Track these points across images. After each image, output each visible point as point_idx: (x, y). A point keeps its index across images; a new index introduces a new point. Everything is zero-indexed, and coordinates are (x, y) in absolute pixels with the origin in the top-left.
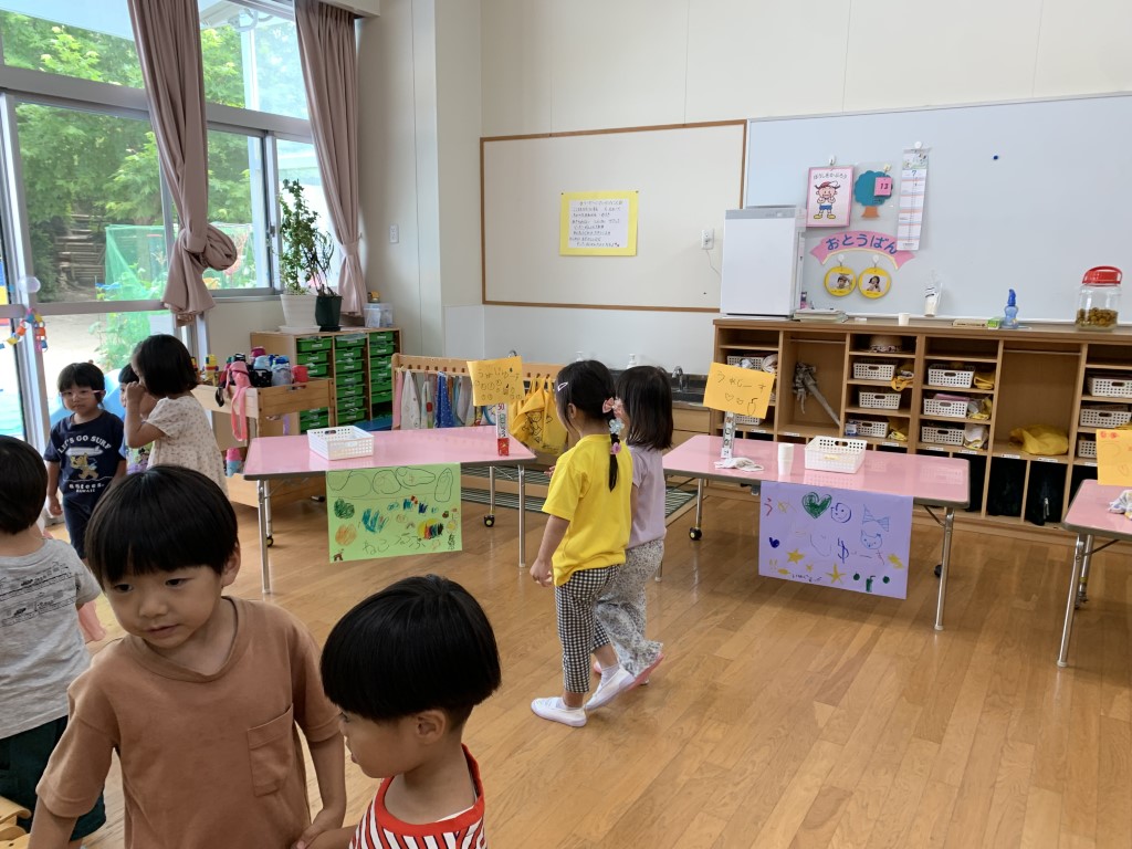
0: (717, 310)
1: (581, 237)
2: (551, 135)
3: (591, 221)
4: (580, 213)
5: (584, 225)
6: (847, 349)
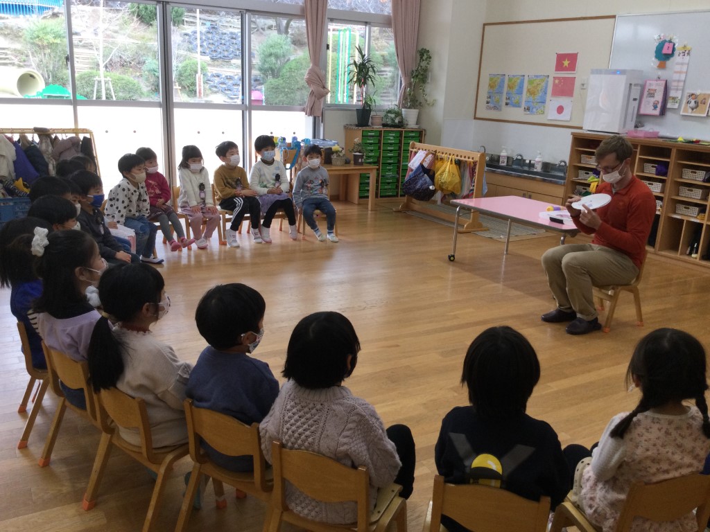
6: (638, 153)
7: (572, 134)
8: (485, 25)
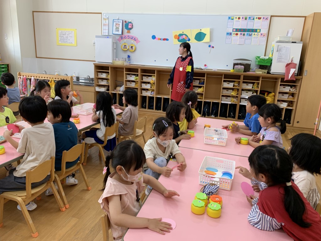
0: (95, 61)
1: (62, 40)
2: (52, 12)
3: (65, 36)
4: (62, 34)
5: (63, 37)
6: (124, 72)
7: (94, 64)
8: (33, 12)
